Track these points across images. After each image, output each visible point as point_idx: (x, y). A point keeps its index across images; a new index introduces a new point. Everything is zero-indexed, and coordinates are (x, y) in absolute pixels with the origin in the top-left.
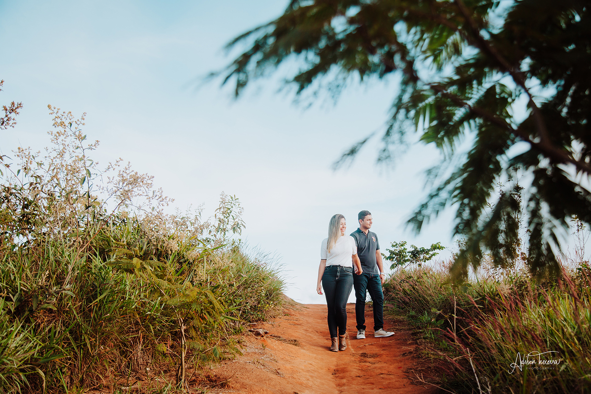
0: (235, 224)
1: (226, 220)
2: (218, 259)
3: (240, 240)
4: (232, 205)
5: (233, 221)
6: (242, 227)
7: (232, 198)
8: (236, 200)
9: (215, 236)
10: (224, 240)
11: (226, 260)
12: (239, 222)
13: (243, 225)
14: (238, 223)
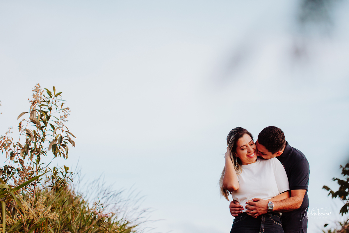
0: (56, 140)
1: (41, 133)
2: (26, 205)
3: (66, 169)
4: (50, 105)
5: (52, 133)
6: (69, 145)
7: (49, 93)
8: (56, 96)
9: (22, 162)
10: (39, 169)
11: (41, 208)
12: (64, 135)
13: (70, 140)
14: (61, 138)
